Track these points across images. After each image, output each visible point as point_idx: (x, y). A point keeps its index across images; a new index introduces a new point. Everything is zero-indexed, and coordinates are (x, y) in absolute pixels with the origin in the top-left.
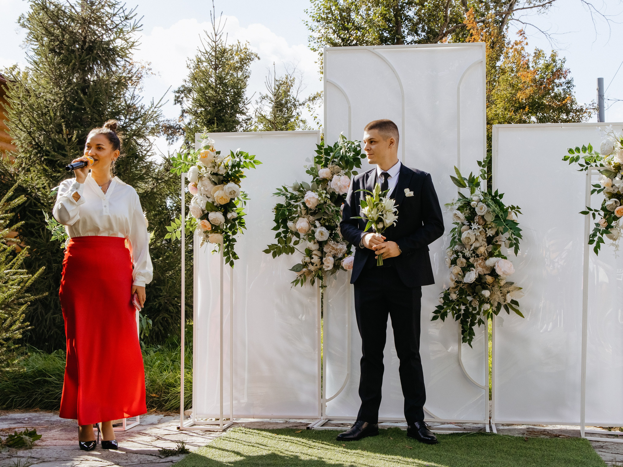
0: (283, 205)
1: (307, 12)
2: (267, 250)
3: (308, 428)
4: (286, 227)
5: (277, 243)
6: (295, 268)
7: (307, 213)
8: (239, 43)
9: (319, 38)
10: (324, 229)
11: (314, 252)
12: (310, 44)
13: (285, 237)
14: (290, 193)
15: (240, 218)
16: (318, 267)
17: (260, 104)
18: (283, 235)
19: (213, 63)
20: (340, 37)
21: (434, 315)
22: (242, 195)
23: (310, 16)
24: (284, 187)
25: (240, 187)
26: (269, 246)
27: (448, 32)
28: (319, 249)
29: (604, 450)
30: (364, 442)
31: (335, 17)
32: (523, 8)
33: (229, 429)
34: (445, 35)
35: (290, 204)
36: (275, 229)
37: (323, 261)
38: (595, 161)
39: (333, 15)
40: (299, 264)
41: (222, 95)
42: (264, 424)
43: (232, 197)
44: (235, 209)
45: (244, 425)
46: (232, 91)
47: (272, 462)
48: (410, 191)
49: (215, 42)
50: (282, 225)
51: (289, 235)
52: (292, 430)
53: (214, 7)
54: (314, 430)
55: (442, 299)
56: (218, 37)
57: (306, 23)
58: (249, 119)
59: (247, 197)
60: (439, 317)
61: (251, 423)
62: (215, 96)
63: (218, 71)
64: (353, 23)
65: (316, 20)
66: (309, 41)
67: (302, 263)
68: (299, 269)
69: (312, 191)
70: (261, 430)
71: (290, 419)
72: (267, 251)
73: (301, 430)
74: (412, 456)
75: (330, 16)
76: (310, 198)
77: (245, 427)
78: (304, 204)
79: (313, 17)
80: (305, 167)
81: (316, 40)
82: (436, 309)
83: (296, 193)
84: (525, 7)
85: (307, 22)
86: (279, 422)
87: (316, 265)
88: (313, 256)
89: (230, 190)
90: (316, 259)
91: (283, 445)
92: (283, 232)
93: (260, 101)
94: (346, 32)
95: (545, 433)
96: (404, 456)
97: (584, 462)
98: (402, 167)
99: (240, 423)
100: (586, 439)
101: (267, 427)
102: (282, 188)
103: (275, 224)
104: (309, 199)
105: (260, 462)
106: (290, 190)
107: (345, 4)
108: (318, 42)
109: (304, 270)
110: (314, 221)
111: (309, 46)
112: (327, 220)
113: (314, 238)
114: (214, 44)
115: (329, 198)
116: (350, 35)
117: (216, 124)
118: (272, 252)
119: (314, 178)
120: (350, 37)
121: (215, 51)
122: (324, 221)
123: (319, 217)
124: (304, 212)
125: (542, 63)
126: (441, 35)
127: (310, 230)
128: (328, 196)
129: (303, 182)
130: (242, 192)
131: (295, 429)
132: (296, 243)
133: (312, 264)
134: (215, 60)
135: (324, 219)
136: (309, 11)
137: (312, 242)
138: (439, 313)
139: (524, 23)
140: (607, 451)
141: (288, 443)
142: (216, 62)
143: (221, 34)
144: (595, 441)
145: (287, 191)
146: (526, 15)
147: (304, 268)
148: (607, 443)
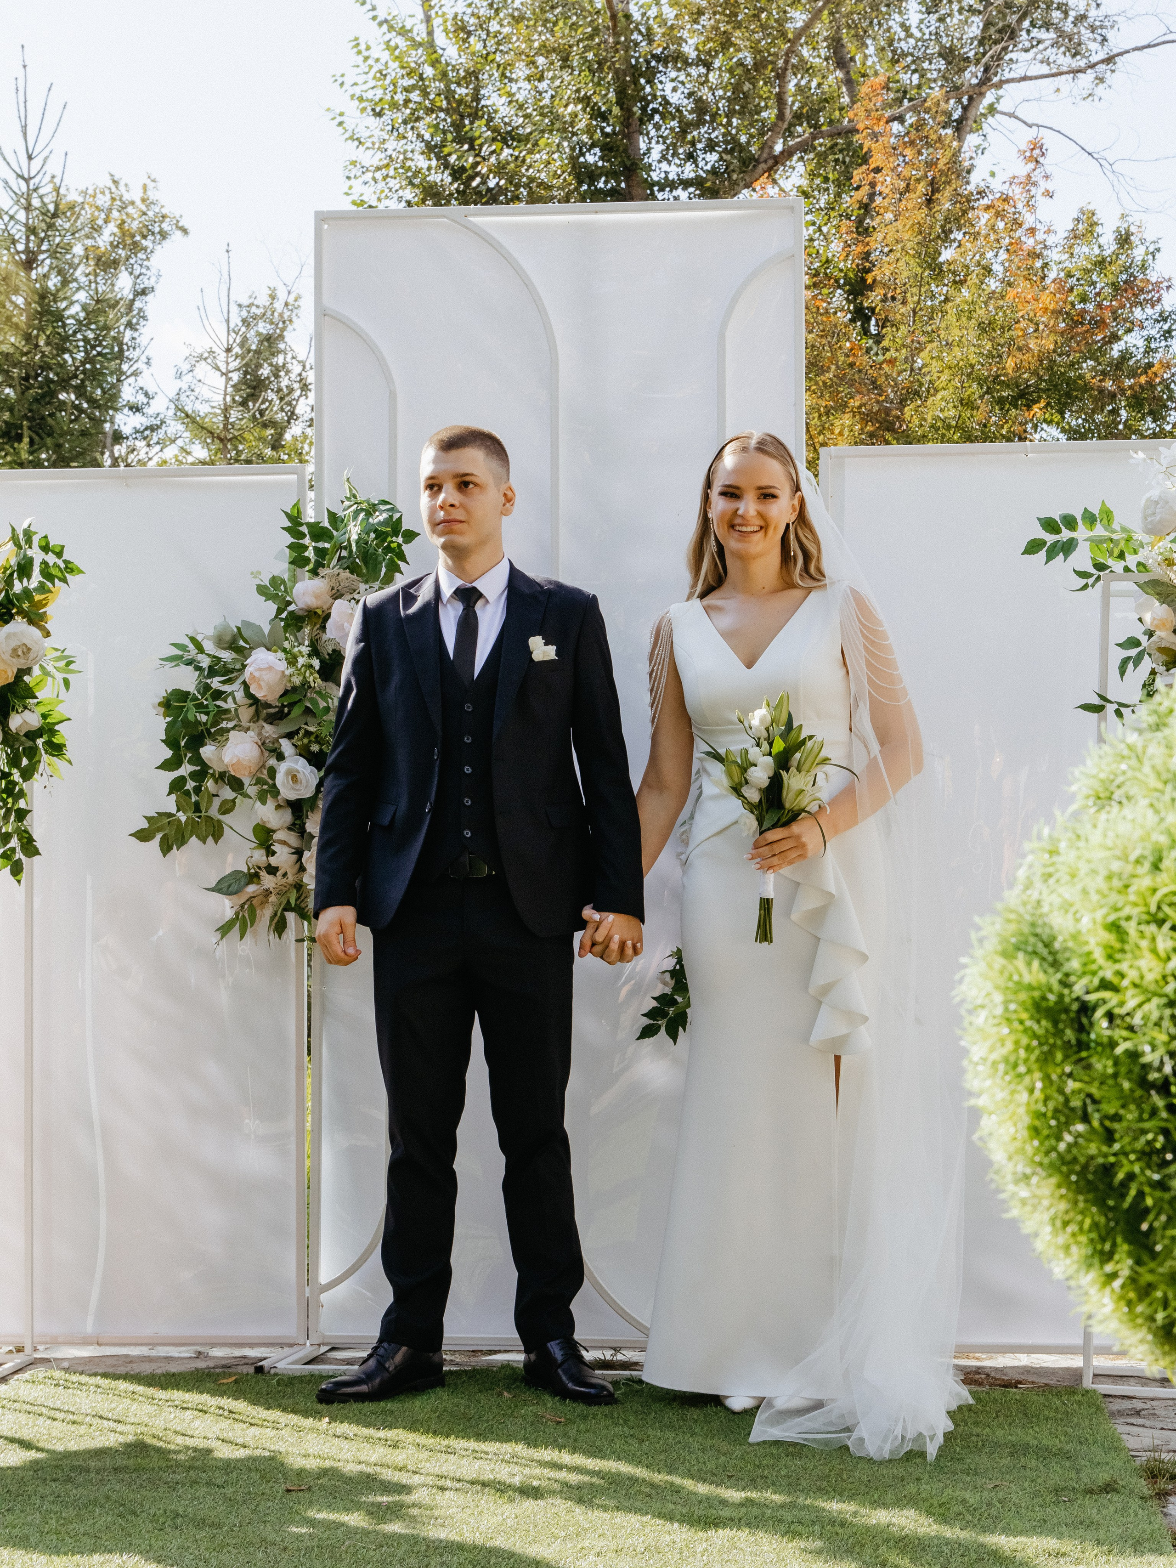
0: (188, 693)
1: (342, 84)
2: (142, 830)
3: (259, 1370)
4: (197, 759)
5: (173, 810)
6: (225, 885)
7: (256, 718)
8: (115, 182)
9: (379, 169)
10: (301, 765)
11: (276, 836)
12: (350, 188)
13: (197, 790)
14: (209, 655)
15: (47, 730)
16: (291, 878)
17: (188, 378)
18: (190, 785)
19: (21, 247)
20: (446, 165)
21: (647, 1021)
22: (58, 659)
23: (352, 96)
24: (193, 640)
25: (47, 634)
26: (149, 819)
27: (788, 153)
28: (294, 824)
29: (1140, 1421)
30: (421, 1405)
31: (432, 102)
32: (1025, 78)
33: (16, 1377)
34: (777, 161)
35: (207, 687)
36: (167, 765)
37: (304, 860)
38: (1121, 556)
39: (425, 94)
40: (236, 872)
41: (47, 349)
42: (131, 1362)
43: (22, 663)
44: (32, 701)
45: (66, 1364)
46: (79, 336)
47: (131, 1462)
48: (546, 644)
49: (27, 181)
50: (189, 755)
51: (210, 784)
52: (209, 1375)
53: (25, 66)
54: (276, 1374)
55: (668, 975)
56: (36, 164)
57: (339, 119)
58: (153, 428)
59: (72, 667)
60: (663, 1029)
61: (91, 1359)
62: (26, 354)
63: (34, 272)
64: (491, 119)
65: (369, 109)
66: (348, 178)
67: (246, 871)
68: (234, 887)
69: (269, 649)
70: (116, 1377)
71: (213, 1345)
72: (142, 836)
73: (235, 1374)
74: (555, 1441)
75: (415, 96)
76: (260, 670)
77: (66, 1370)
78: (246, 686)
79: (361, 99)
80: (256, 574)
81: (370, 175)
82: (655, 1004)
83: (227, 656)
84: (1029, 74)
85: (341, 114)
86: (177, 1355)
87: (285, 875)
88: (276, 847)
89: (14, 643)
90: (282, 857)
91: (175, 1418)
92: (193, 775)
93: (188, 367)
94: (466, 147)
95: (977, 1376)
96: (532, 1443)
97: (1069, 1451)
98: (514, 574)
99: (55, 1359)
100: (1095, 1391)
101: (136, 1368)
102: (187, 642)
103: (168, 753)
104: (257, 674)
105: (92, 1464)
106: (209, 646)
107: (463, 60)
108: (375, 180)
109: (251, 889)
110: (276, 740)
111: (347, 194)
112: (317, 737)
113: (274, 791)
114: (23, 184)
115: (317, 668)
116: (478, 159)
117: (26, 440)
118: (159, 836)
119: (280, 611)
120: (477, 164)
121: (28, 208)
122: (306, 741)
123: (293, 728)
124: (246, 714)
125: (1085, 251)
126: (765, 161)
127: (263, 766)
128: (316, 663)
129: (243, 622)
130: (57, 650)
131: (218, 1374)
132: (228, 807)
133: (272, 870)
134: (28, 238)
135: (308, 734)
136: (349, 81)
137: (271, 803)
138: (663, 1017)
139: (1030, 126)
140: (1148, 1423)
141: (188, 1412)
142: (28, 240)
143: (45, 153)
144: (1123, 1397)
145: (200, 649)
146: (1039, 99)
147: (250, 882)
148: (1154, 1403)
